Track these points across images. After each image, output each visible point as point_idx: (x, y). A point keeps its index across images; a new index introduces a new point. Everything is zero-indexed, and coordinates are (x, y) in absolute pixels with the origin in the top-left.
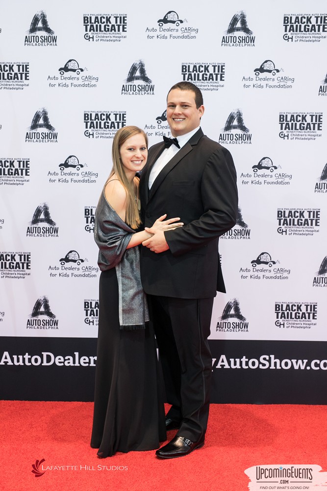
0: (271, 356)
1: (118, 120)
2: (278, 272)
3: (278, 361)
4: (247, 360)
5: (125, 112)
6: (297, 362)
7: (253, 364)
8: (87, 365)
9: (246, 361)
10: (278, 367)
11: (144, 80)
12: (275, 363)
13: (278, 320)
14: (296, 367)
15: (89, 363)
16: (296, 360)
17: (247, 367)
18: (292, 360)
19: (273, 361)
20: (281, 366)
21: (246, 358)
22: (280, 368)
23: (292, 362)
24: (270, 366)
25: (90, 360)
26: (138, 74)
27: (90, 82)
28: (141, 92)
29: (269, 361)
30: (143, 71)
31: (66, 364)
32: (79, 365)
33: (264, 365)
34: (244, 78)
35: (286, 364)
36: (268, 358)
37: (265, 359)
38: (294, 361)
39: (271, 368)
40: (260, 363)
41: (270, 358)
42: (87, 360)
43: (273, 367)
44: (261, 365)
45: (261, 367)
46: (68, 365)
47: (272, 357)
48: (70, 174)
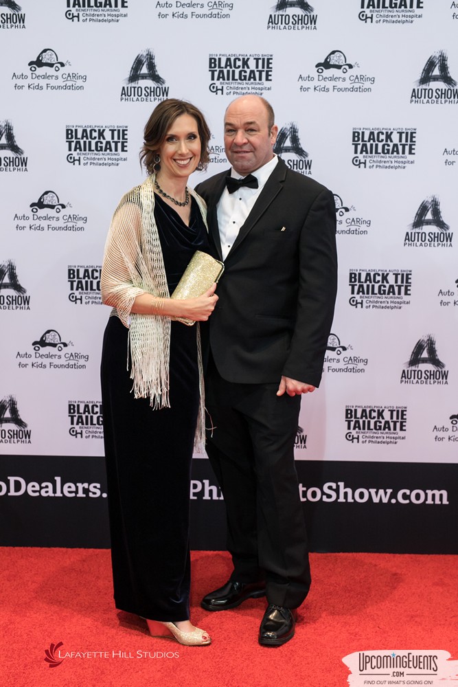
0: (339, 483)
1: (116, 139)
2: (350, 362)
3: (349, 491)
4: (305, 489)
5: (126, 127)
6: (377, 493)
7: (314, 495)
8: (73, 495)
9: (303, 491)
10: (350, 500)
11: (153, 80)
12: (346, 494)
13: (349, 431)
14: (376, 500)
15: (76, 492)
16: (375, 490)
17: (305, 500)
18: (370, 490)
19: (342, 491)
20: (353, 498)
21: (303, 486)
22: (353, 501)
23: (370, 493)
24: (338, 497)
25: (77, 488)
26: (144, 70)
27: (74, 82)
28: (149, 97)
29: (337, 491)
30: (152, 66)
31: (43, 493)
32: (61, 495)
33: (329, 496)
34: (301, 77)
35: (362, 496)
36: (334, 487)
37: (330, 488)
38: (373, 491)
39: (339, 501)
40: (323, 493)
41: (338, 487)
42: (73, 489)
43: (342, 499)
44: (324, 497)
45: (325, 499)
46: (45, 495)
47: (341, 484)
48: (46, 218)
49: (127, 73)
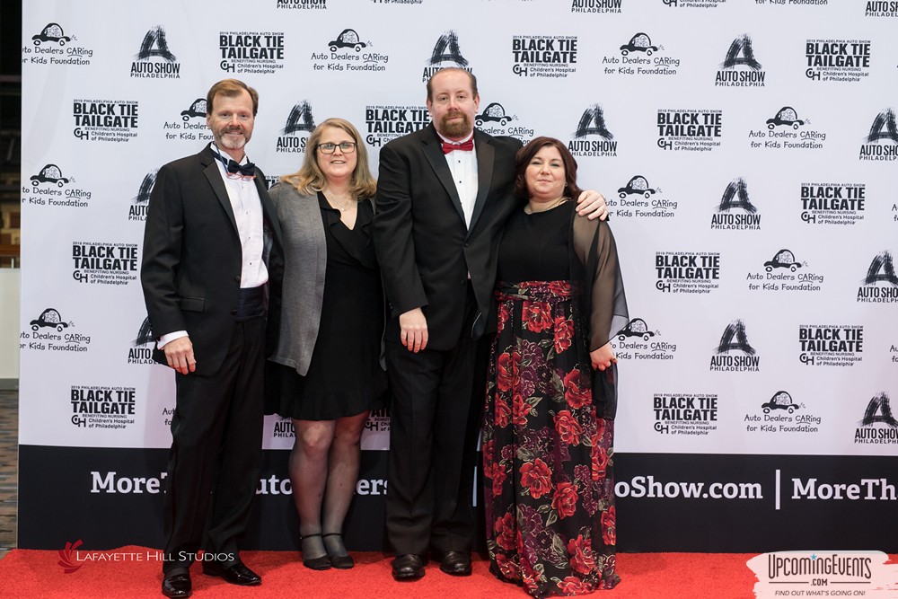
0: (648, 477)
1: (417, 120)
2: (658, 348)
3: (659, 485)
6: (688, 487)
7: (622, 490)
8: (367, 492)
10: (660, 495)
11: (456, 61)
12: (655, 488)
13: (658, 421)
14: (687, 495)
15: (370, 490)
16: (686, 484)
18: (681, 484)
19: (651, 485)
20: (663, 493)
22: (663, 496)
23: (680, 487)
24: (647, 492)
25: (371, 484)
27: (375, 63)
29: (646, 485)
30: (455, 47)
33: (638, 491)
34: (605, 59)
35: (672, 490)
36: (643, 481)
37: (639, 482)
38: (684, 485)
39: (648, 496)
40: (632, 488)
41: (647, 480)
42: (367, 486)
43: (651, 494)
44: (633, 492)
45: (634, 494)
47: (651, 478)
49: (430, 54)
